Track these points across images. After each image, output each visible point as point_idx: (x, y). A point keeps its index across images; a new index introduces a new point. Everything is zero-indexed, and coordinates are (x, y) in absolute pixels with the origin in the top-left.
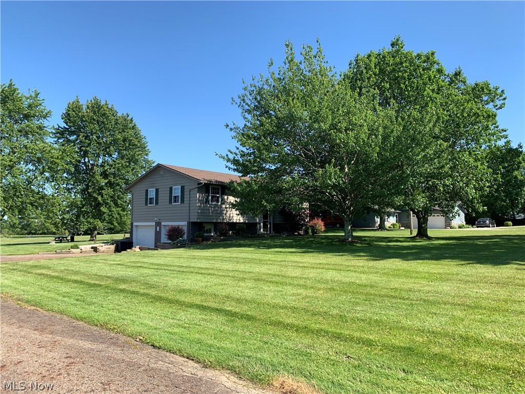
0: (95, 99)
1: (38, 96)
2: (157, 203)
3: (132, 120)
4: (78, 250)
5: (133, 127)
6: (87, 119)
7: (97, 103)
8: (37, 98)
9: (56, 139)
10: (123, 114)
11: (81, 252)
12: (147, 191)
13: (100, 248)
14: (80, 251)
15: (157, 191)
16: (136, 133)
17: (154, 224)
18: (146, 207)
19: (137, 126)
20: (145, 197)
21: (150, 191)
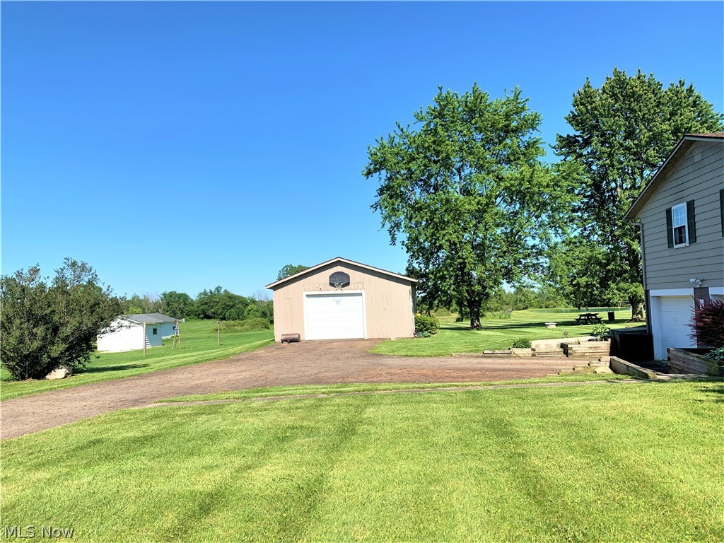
0: (616, 73)
1: (519, 97)
2: (693, 239)
3: (690, 90)
4: (527, 351)
5: (695, 102)
6: (602, 111)
7: (619, 80)
8: (517, 99)
9: (563, 157)
10: (672, 85)
11: (533, 355)
12: (669, 212)
13: (575, 348)
14: (532, 352)
15: (691, 207)
16: (700, 112)
17: (691, 292)
18: (671, 252)
19: (703, 99)
20: (665, 227)
21: (676, 210)
